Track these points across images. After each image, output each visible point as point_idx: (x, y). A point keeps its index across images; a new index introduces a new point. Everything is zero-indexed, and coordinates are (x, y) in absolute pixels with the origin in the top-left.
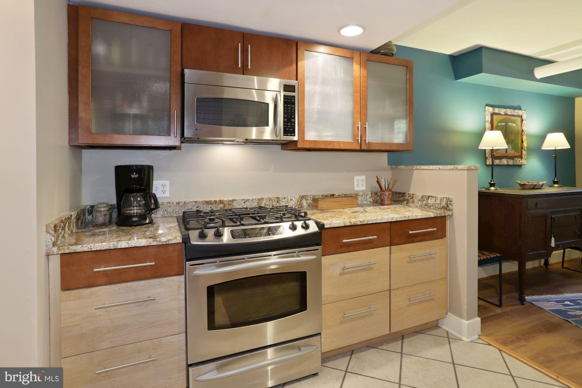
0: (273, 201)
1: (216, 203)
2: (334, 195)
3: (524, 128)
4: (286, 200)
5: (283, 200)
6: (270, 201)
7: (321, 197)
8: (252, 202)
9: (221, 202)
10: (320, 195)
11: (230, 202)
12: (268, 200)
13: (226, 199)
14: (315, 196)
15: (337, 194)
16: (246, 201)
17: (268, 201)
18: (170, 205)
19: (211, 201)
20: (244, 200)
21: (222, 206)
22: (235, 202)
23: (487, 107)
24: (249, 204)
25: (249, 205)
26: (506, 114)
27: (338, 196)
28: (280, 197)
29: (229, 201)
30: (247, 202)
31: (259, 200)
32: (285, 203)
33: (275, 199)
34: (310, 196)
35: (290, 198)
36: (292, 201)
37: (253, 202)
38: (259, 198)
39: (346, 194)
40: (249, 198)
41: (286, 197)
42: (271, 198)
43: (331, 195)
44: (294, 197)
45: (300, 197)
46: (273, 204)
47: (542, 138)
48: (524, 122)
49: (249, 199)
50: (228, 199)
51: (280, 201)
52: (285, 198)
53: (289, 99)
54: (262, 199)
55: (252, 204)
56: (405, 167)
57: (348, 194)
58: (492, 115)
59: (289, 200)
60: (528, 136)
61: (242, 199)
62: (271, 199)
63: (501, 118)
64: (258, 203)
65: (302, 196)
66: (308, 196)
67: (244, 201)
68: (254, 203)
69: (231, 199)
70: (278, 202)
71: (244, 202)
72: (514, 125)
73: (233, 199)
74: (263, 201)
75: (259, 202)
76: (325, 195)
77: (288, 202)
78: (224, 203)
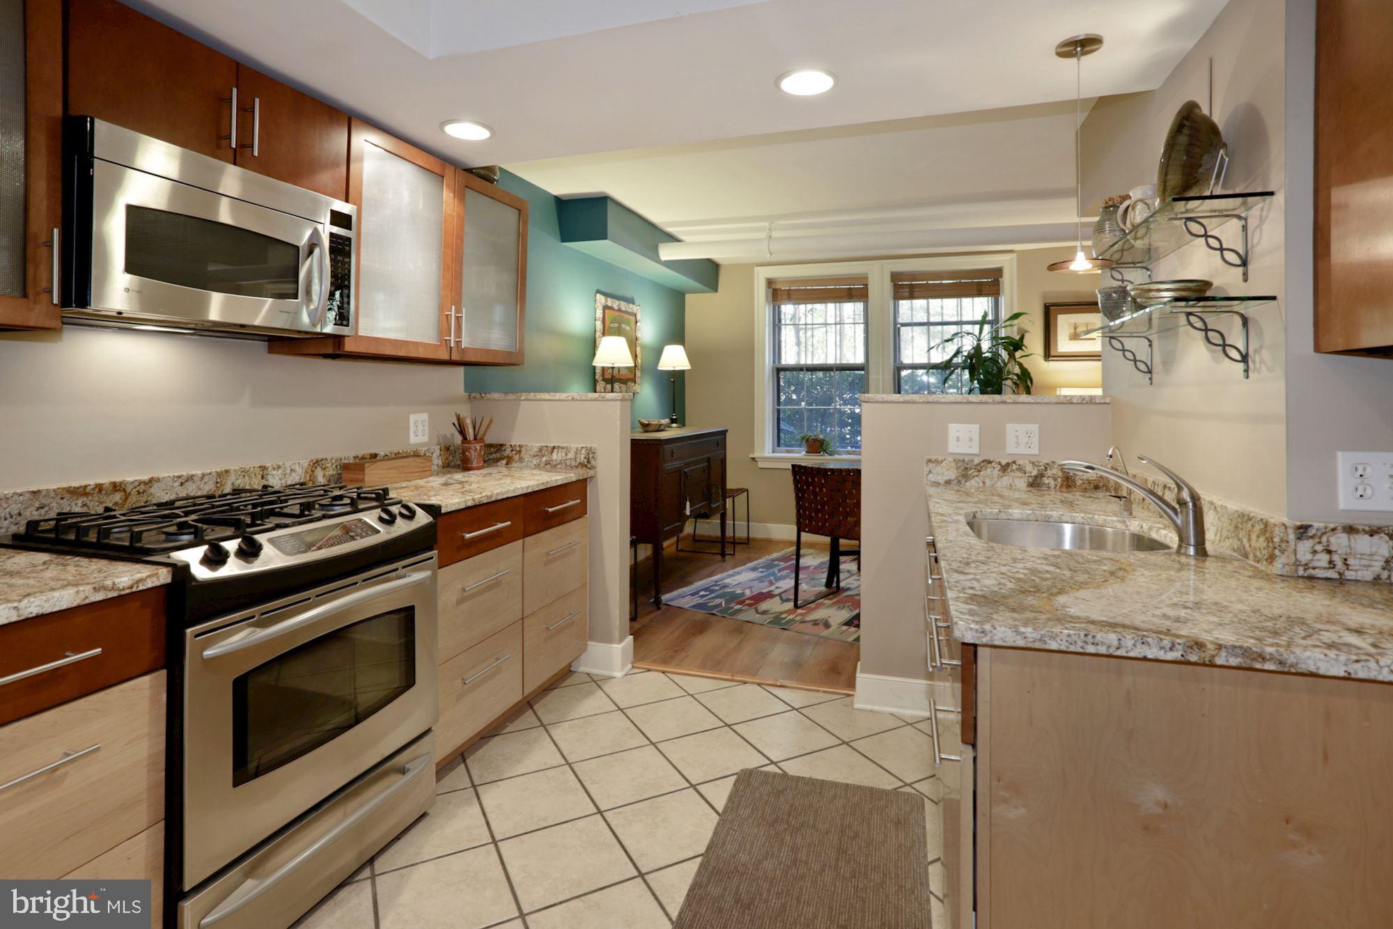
0: (253, 476)
1: (100, 491)
2: (375, 455)
3: (639, 335)
4: (280, 470)
5: (275, 472)
6: (244, 476)
7: (351, 461)
8: (201, 481)
9: (116, 487)
10: (351, 457)
11: (142, 486)
12: (240, 473)
13: (130, 479)
14: (341, 460)
15: (382, 454)
16: (187, 481)
17: (241, 476)
19: (86, 486)
20: (179, 477)
21: (118, 497)
22: (156, 485)
23: (598, 295)
24: (194, 487)
25: (193, 490)
26: (619, 310)
27: (384, 457)
28: (267, 465)
29: (140, 485)
30: (189, 484)
31: (219, 474)
32: (280, 479)
33: (258, 470)
34: (331, 460)
35: (290, 467)
36: (293, 474)
37: (203, 482)
38: (219, 470)
39: (399, 453)
40: (194, 473)
41: (280, 464)
42: (246, 470)
43: (371, 455)
44: (299, 464)
45: (311, 464)
46: (252, 483)
47: (658, 352)
48: (638, 324)
49: (193, 476)
50: (137, 478)
51: (267, 474)
52: (279, 467)
53: (340, 244)
54: (227, 472)
55: (201, 486)
56: (503, 395)
57: (401, 451)
58: (605, 308)
59: (288, 471)
60: (643, 347)
61: (176, 474)
62: (246, 472)
63: (614, 315)
64: (217, 482)
65: (314, 461)
66: (326, 459)
67: (180, 480)
68: (206, 483)
69: (145, 477)
70: (263, 477)
71: (182, 484)
72: (628, 328)
73: (150, 477)
74: (228, 476)
75: (219, 480)
76: (360, 456)
77: (285, 475)
78: (124, 490)
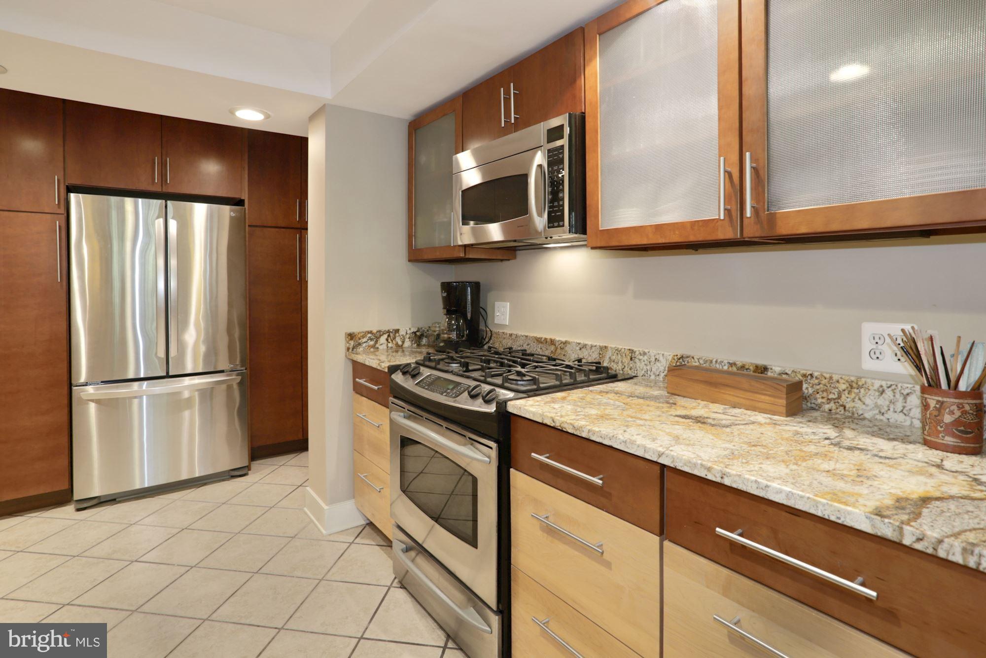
0: (624, 355)
1: (546, 342)
2: (765, 369)
4: (646, 357)
5: (641, 357)
6: (617, 354)
7: (726, 368)
8: (591, 350)
9: (552, 342)
10: (726, 362)
11: (562, 344)
12: (614, 351)
13: (557, 339)
14: (711, 362)
15: (778, 369)
16: (583, 347)
17: (615, 354)
18: (504, 336)
19: (542, 338)
20: (579, 344)
21: (553, 348)
22: (568, 346)
24: (587, 353)
25: (586, 355)
27: (780, 374)
28: (635, 349)
29: (561, 343)
30: (584, 350)
31: (601, 348)
32: (645, 365)
33: (628, 352)
34: (698, 359)
35: (655, 356)
36: (657, 363)
37: (592, 351)
38: (601, 345)
39: (811, 375)
40: (587, 343)
41: (646, 351)
42: (619, 349)
43: (757, 367)
44: (663, 354)
45: (676, 358)
46: (623, 361)
49: (586, 345)
50: (560, 339)
51: (635, 357)
52: (645, 354)
53: (556, 155)
54: (606, 347)
55: (591, 354)
57: (816, 374)
59: (653, 359)
61: (578, 342)
62: (619, 352)
64: (600, 354)
65: (679, 357)
66: (693, 358)
67: (580, 346)
68: (593, 352)
69: (564, 340)
70: (631, 359)
71: (580, 349)
73: (566, 339)
74: (606, 351)
75: (601, 352)
76: (739, 364)
77: (650, 362)
78: (555, 345)
